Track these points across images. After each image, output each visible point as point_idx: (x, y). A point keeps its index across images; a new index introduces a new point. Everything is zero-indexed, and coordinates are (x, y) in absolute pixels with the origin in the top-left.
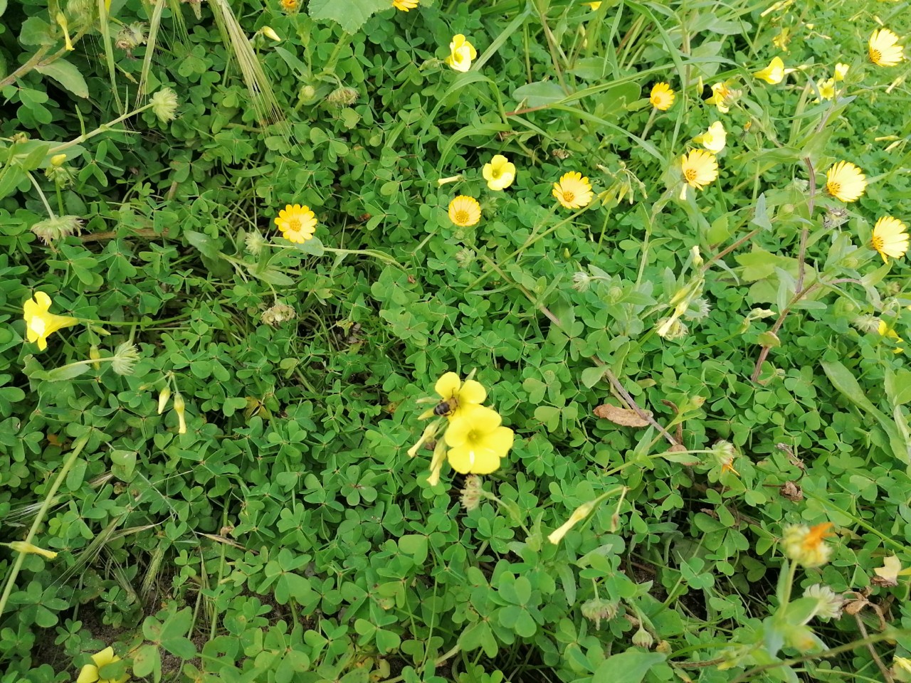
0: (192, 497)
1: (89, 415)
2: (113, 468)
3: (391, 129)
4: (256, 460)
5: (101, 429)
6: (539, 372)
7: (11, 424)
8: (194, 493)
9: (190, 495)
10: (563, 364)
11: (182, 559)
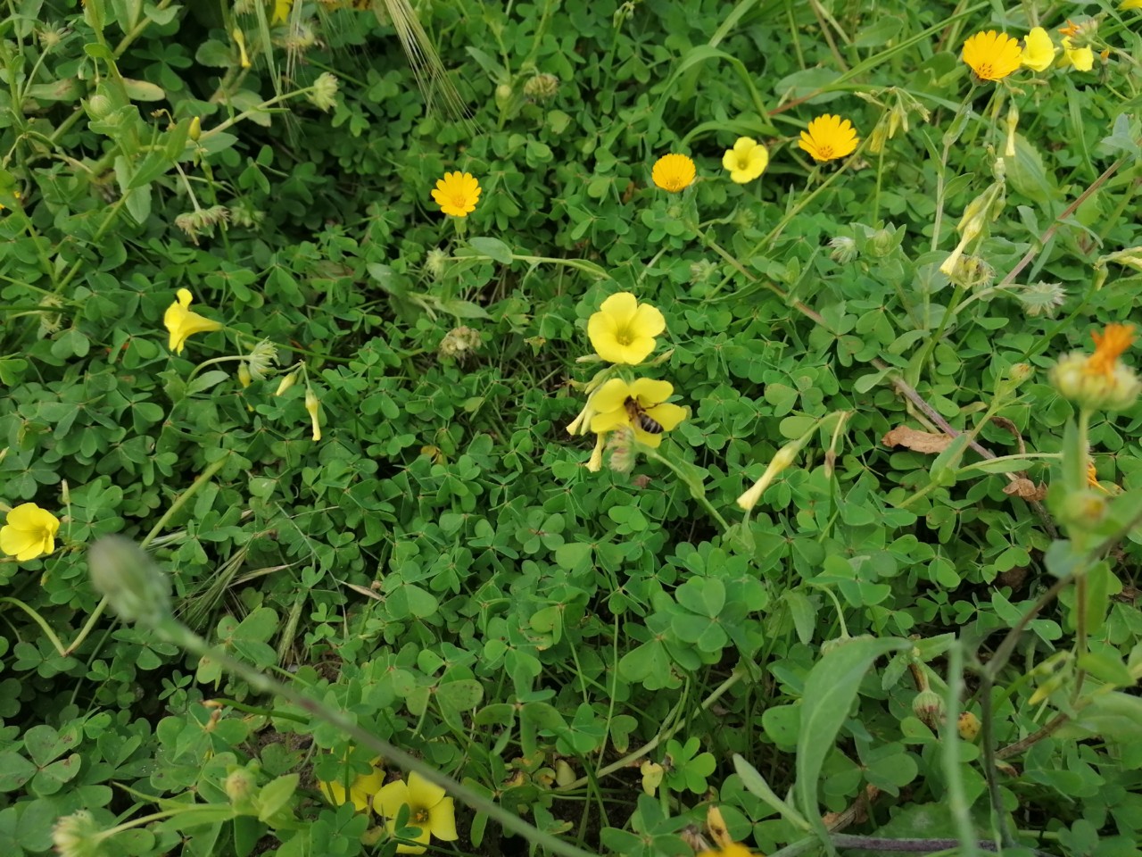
0: (340, 543)
1: (229, 437)
2: (252, 502)
3: (608, 131)
4: (416, 500)
5: (241, 454)
6: (789, 378)
7: (144, 442)
8: (343, 539)
9: (338, 540)
10: (826, 368)
11: (321, 614)
